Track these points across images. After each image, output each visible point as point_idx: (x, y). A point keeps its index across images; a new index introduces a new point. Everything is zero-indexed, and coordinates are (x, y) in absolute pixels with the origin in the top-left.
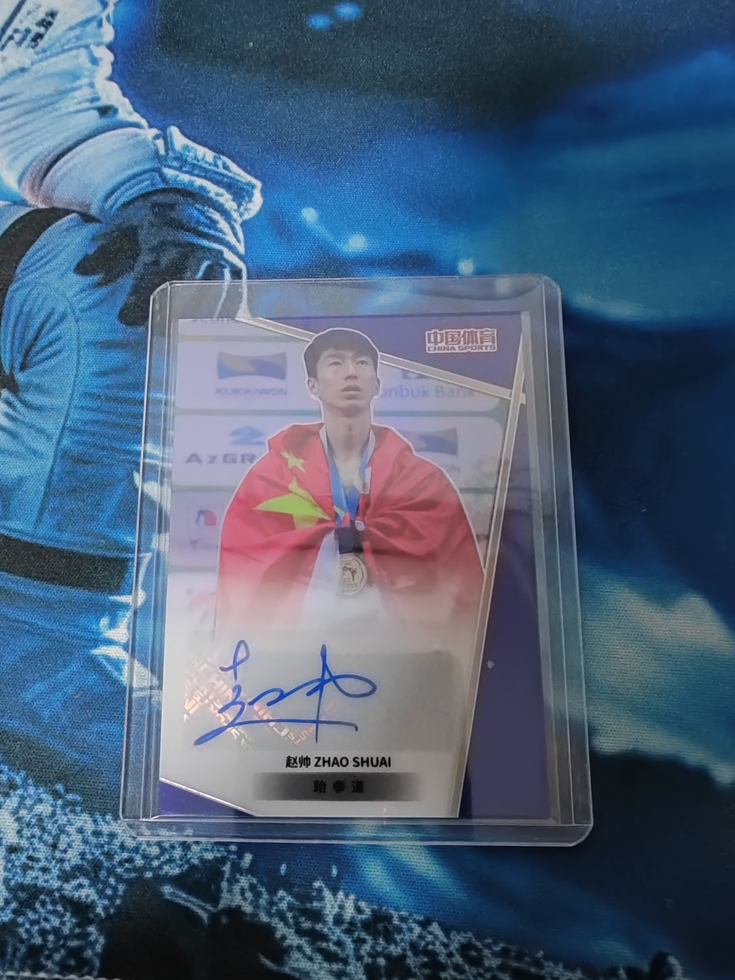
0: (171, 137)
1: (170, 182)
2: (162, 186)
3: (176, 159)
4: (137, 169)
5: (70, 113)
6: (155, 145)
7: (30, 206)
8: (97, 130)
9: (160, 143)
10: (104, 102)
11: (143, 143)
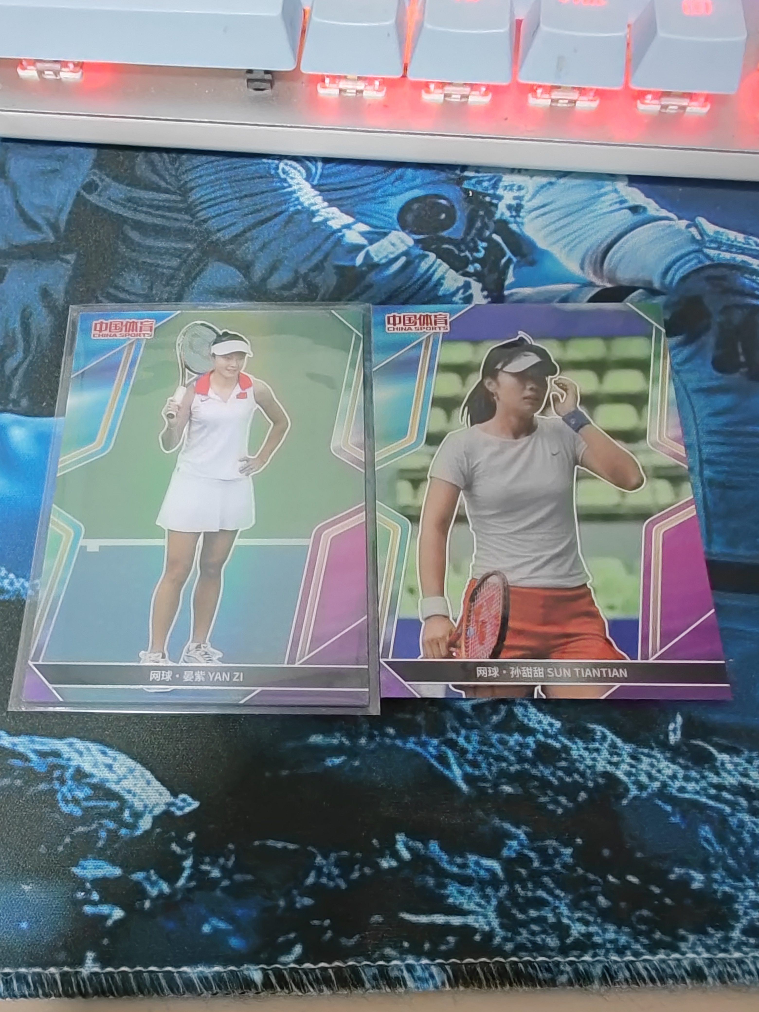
0: (701, 225)
1: (715, 259)
2: (708, 263)
3: (711, 241)
4: (683, 251)
5: (604, 213)
6: (690, 232)
7: (598, 286)
8: (635, 224)
9: (693, 230)
10: (631, 203)
11: (679, 231)
